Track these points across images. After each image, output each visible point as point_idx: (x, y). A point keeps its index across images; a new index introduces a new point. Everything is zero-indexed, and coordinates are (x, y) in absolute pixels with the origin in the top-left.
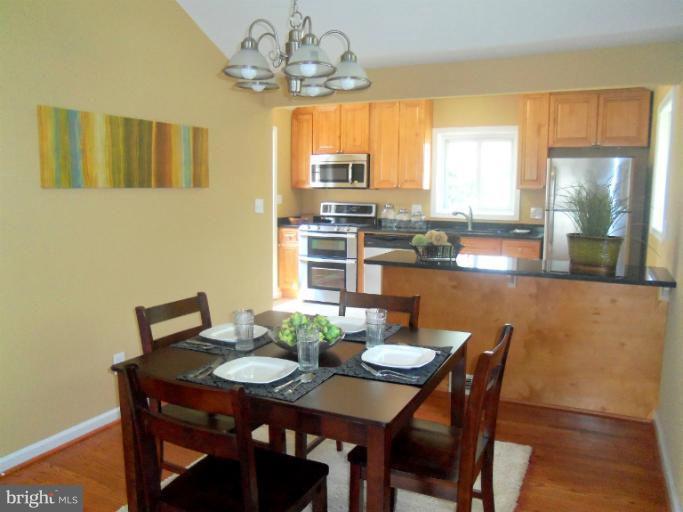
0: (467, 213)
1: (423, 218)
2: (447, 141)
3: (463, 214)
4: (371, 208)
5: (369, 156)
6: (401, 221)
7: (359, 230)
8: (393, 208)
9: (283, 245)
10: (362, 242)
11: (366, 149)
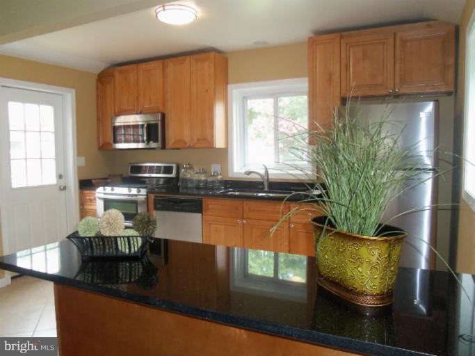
0: (262, 172)
1: (220, 177)
2: (245, 98)
3: (257, 173)
4: (172, 167)
5: (163, 116)
6: (199, 181)
7: (148, 192)
8: (191, 168)
9: (86, 207)
10: (152, 205)
11: (161, 109)
